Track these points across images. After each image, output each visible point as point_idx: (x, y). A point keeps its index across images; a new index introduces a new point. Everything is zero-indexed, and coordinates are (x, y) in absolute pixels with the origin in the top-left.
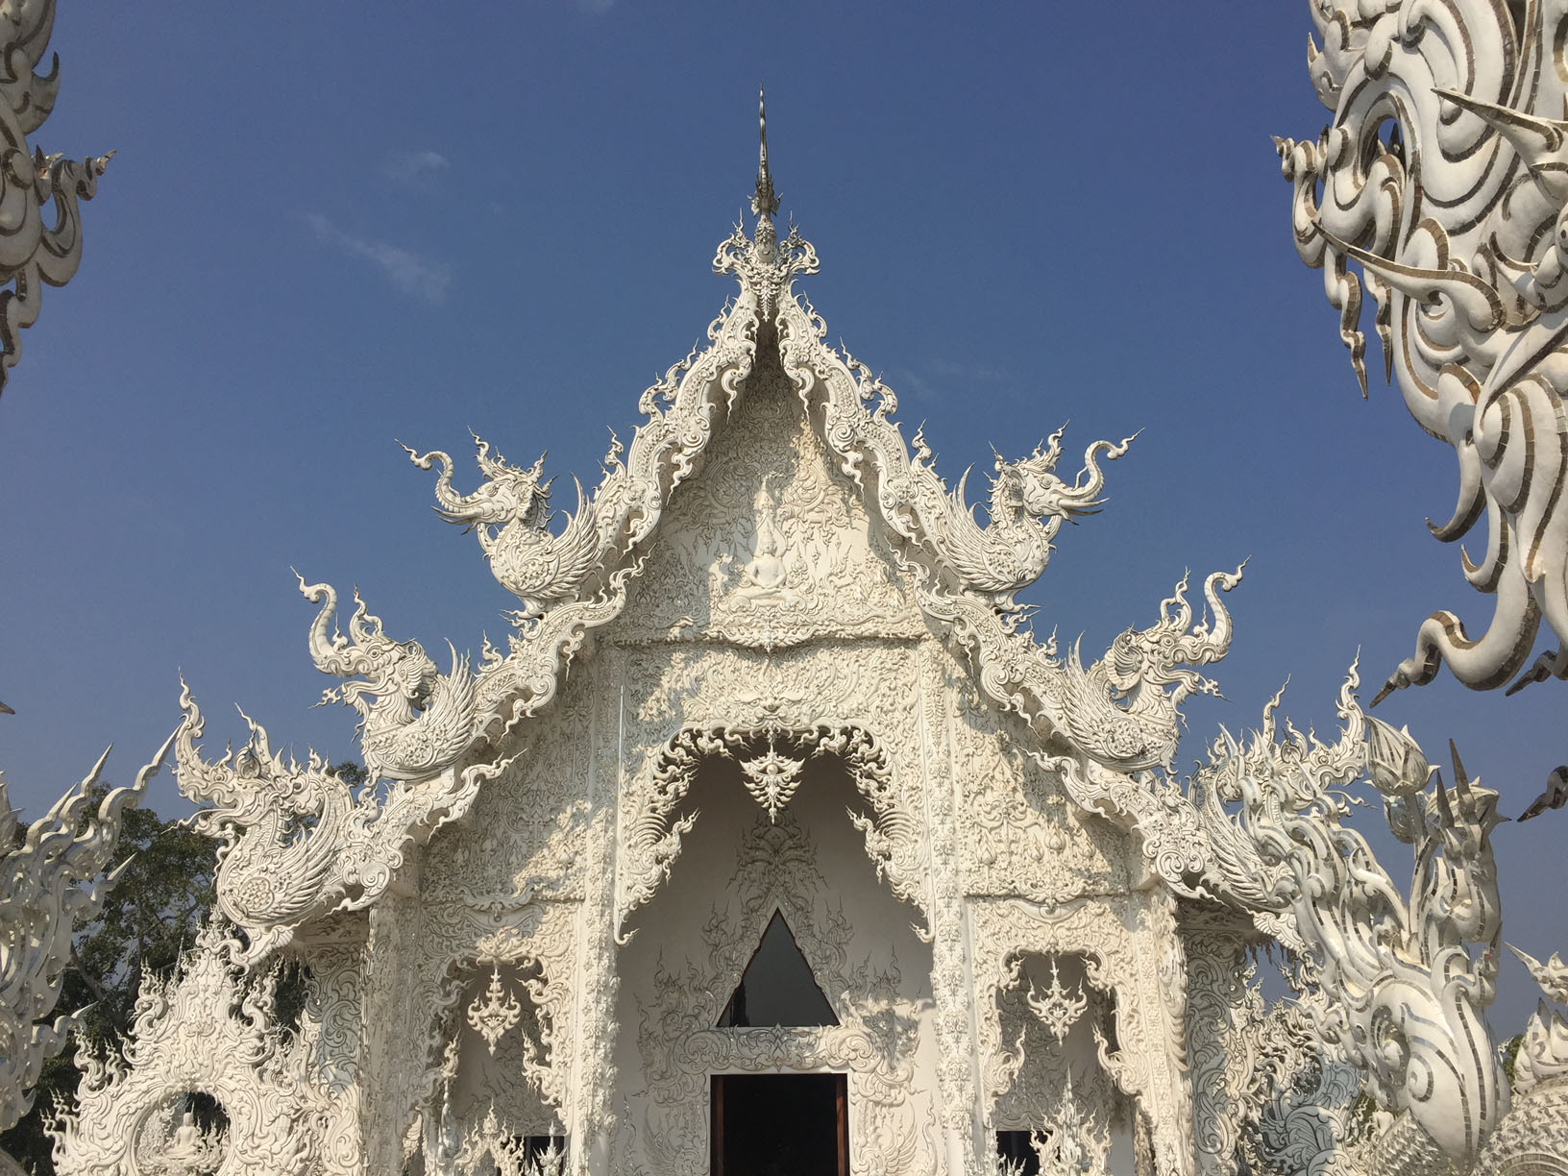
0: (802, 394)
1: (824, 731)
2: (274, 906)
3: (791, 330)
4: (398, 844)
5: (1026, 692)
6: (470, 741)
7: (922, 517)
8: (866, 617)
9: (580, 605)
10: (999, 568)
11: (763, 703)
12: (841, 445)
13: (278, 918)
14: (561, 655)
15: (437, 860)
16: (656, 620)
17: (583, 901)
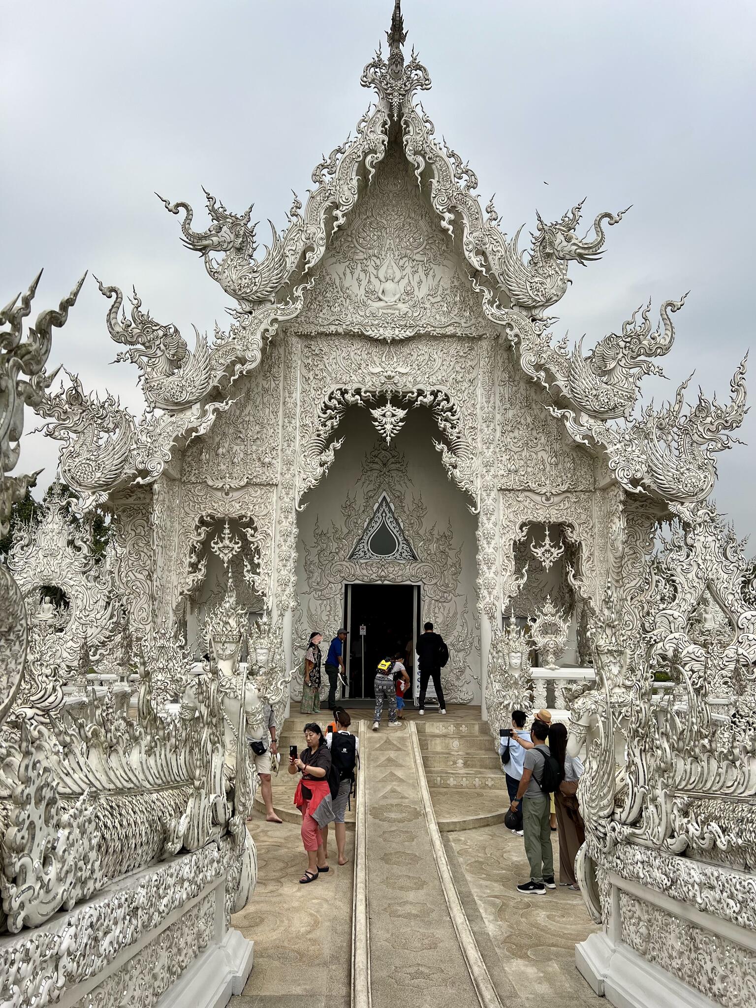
0: (417, 172)
1: (420, 393)
2: (96, 480)
3: (411, 128)
4: (169, 447)
5: (547, 371)
6: (210, 387)
7: (490, 258)
8: (449, 323)
9: (275, 306)
10: (536, 293)
11: (385, 374)
12: (441, 208)
13: (98, 487)
14: (264, 338)
15: (190, 459)
16: (320, 320)
17: (277, 485)
